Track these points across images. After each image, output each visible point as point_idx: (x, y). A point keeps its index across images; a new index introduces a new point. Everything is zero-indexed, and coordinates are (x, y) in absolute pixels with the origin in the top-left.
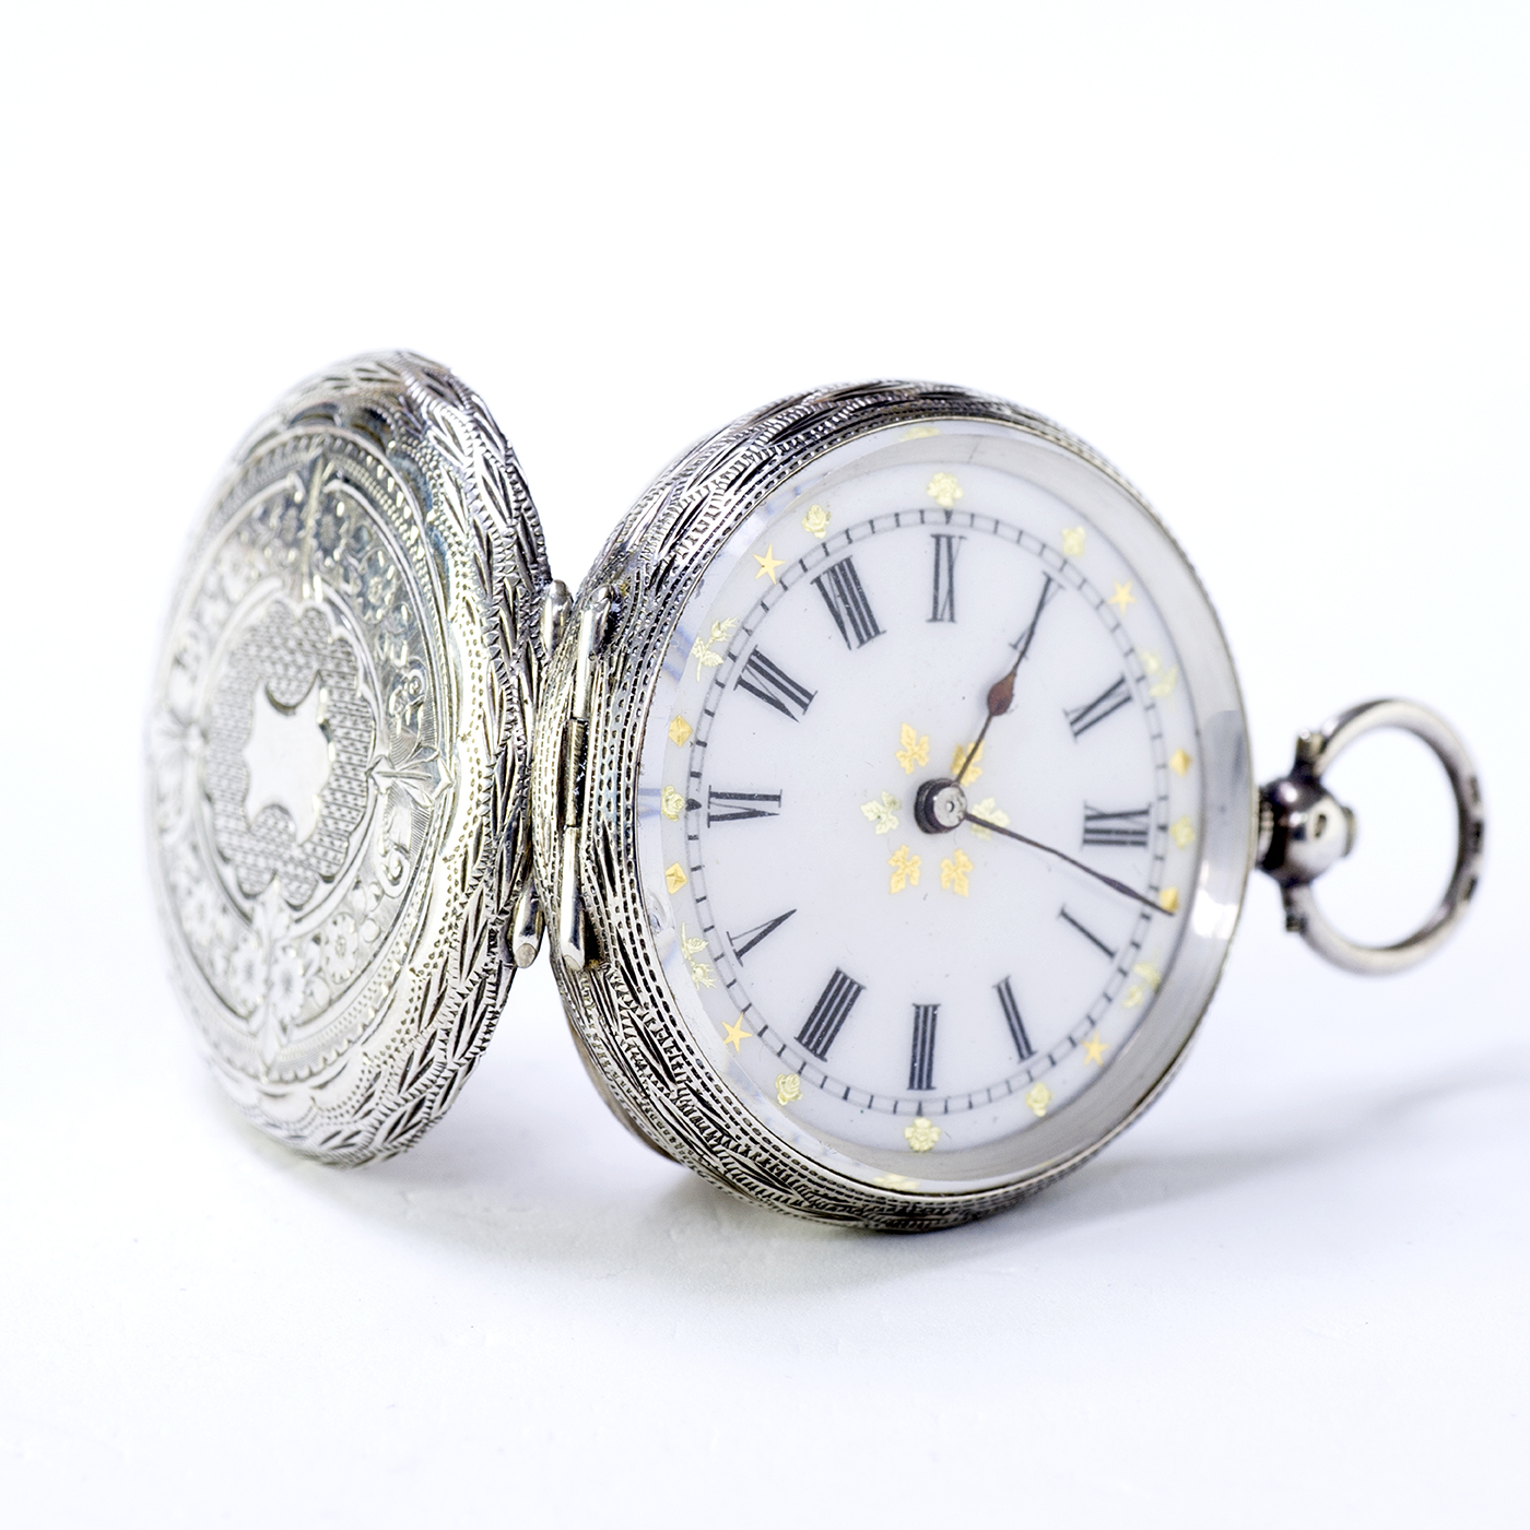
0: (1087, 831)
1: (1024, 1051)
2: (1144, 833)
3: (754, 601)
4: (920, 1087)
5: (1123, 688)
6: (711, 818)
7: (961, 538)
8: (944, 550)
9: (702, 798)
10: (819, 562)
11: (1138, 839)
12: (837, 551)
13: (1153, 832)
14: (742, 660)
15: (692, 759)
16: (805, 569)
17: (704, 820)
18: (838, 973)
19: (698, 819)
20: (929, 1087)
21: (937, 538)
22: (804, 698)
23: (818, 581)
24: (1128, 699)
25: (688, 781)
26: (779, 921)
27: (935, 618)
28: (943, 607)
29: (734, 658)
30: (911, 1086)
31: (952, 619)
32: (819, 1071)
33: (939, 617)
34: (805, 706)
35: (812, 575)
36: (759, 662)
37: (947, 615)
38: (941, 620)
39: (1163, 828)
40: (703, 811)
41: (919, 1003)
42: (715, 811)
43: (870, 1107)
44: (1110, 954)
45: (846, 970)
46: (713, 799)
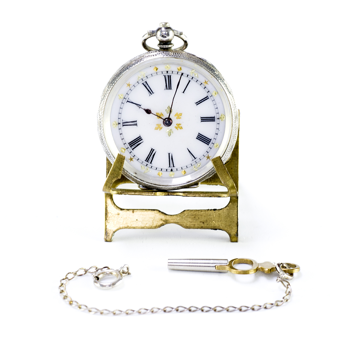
0: (169, 89)
1: (207, 98)
2: (168, 76)
3: (137, 161)
4: (214, 119)
5: (144, 83)
6: (173, 166)
7: (123, 121)
8: (125, 124)
9: (170, 169)
10: (130, 149)
11: (170, 77)
12: (127, 146)
13: (168, 74)
14: (147, 163)
15: (164, 171)
16: (131, 152)
17: (174, 167)
18: (197, 138)
19: (174, 169)
20: (214, 117)
21: (123, 125)
22: (152, 150)
23: (133, 149)
24: (146, 82)
25: (168, 171)
26: (189, 151)
27: (136, 125)
28: (134, 123)
29: (147, 165)
30: (214, 121)
31: (136, 121)
32: (213, 140)
33: (136, 124)
34: (154, 150)
35: (132, 150)
36: (147, 160)
37: (136, 122)
38: (137, 123)
39: (167, 72)
40: (173, 168)
41: (201, 121)
42: (172, 166)
43: (218, 129)
44: (190, 81)
45: (196, 137)
46: (170, 166)
